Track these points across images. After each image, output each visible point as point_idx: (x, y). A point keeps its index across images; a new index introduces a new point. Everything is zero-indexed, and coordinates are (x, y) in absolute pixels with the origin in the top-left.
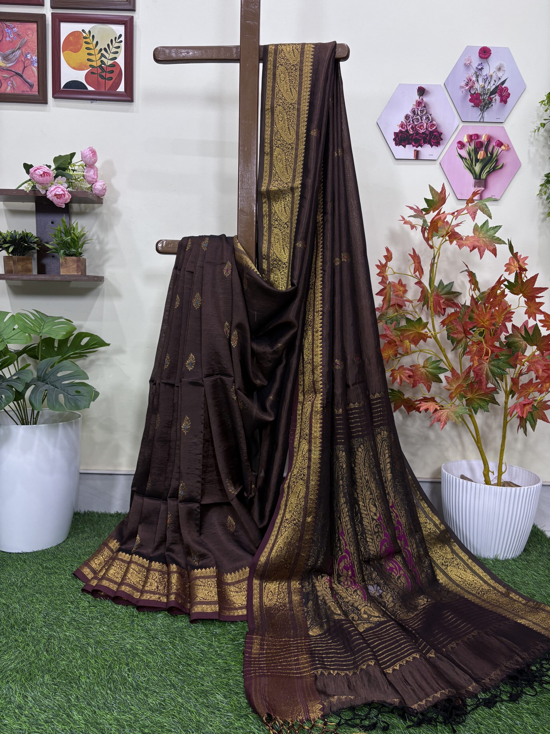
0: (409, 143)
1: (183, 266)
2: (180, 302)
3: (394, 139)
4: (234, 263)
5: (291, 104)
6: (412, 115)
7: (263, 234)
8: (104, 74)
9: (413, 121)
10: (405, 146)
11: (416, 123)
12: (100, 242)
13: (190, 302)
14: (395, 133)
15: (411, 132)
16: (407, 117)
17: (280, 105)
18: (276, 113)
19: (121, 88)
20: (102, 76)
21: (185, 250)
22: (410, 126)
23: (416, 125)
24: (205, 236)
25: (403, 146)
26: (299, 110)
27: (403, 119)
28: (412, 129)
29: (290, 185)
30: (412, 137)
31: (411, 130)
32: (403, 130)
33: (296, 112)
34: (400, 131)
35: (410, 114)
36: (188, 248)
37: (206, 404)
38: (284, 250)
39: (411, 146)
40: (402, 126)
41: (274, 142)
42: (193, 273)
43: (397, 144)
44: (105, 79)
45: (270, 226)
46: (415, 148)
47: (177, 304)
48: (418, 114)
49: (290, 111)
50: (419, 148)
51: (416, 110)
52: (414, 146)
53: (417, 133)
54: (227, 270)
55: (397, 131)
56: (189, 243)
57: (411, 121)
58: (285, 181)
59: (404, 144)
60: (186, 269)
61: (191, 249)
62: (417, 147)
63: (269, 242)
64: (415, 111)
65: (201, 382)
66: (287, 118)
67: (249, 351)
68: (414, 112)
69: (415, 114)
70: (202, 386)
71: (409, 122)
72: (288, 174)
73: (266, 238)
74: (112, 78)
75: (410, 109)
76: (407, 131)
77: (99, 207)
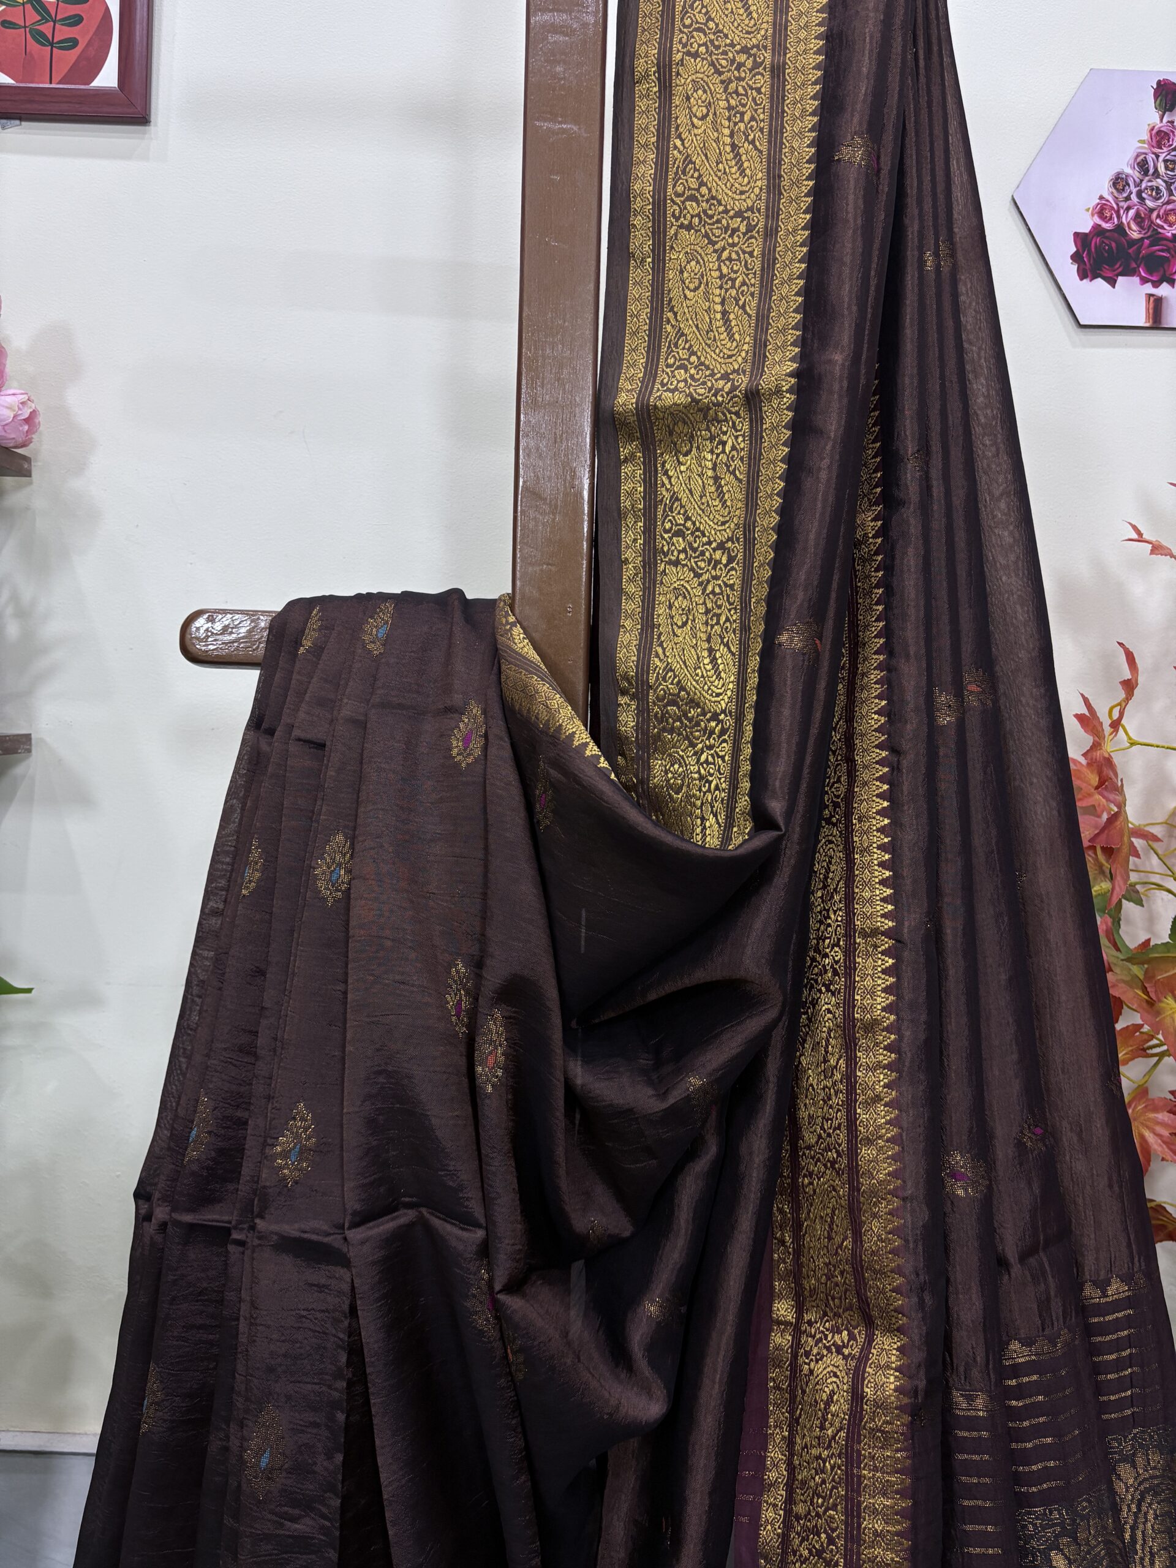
0: (1128, 272)
1: (286, 719)
2: (265, 869)
3: (1076, 258)
4: (496, 710)
5: (745, 50)
6: (1136, 174)
7: (620, 591)
8: (46, 28)
9: (1139, 194)
10: (1112, 282)
11: (1150, 203)
12: (23, 614)
13: (303, 871)
14: (1077, 235)
15: (1135, 234)
16: (1119, 182)
17: (696, 55)
18: (682, 83)
19: (108, 77)
20: (42, 35)
21: (294, 655)
22: (1132, 213)
23: (1152, 210)
24: (380, 594)
25: (1105, 279)
26: (778, 72)
27: (1105, 189)
28: (1139, 224)
29: (743, 381)
30: (1139, 251)
31: (1134, 226)
32: (1106, 226)
33: (763, 81)
34: (1097, 230)
35: (1128, 171)
36: (307, 643)
37: (355, 1350)
38: (714, 660)
39: (1136, 280)
40: (1101, 210)
41: (671, 209)
42: (321, 746)
43: (1083, 275)
44: (52, 44)
45: (651, 555)
46: (1149, 288)
47: (252, 876)
48: (1156, 174)
49: (740, 79)
50: (1164, 290)
51: (1150, 158)
52: (1144, 281)
53: (1156, 238)
54: (467, 740)
55: (1086, 228)
56: (314, 623)
57: (1134, 197)
58: (720, 370)
59: (1110, 275)
60: (296, 733)
61: (318, 650)
62: (1156, 285)
63: (648, 624)
64: (1145, 161)
65: (334, 1241)
66: (730, 108)
67: (560, 1093)
68: (1142, 166)
69: (1146, 172)
70: (345, 1262)
71: (1128, 198)
72: (731, 338)
73: (631, 606)
74: (74, 43)
75: (1129, 155)
76: (1120, 229)
77: (19, 487)
